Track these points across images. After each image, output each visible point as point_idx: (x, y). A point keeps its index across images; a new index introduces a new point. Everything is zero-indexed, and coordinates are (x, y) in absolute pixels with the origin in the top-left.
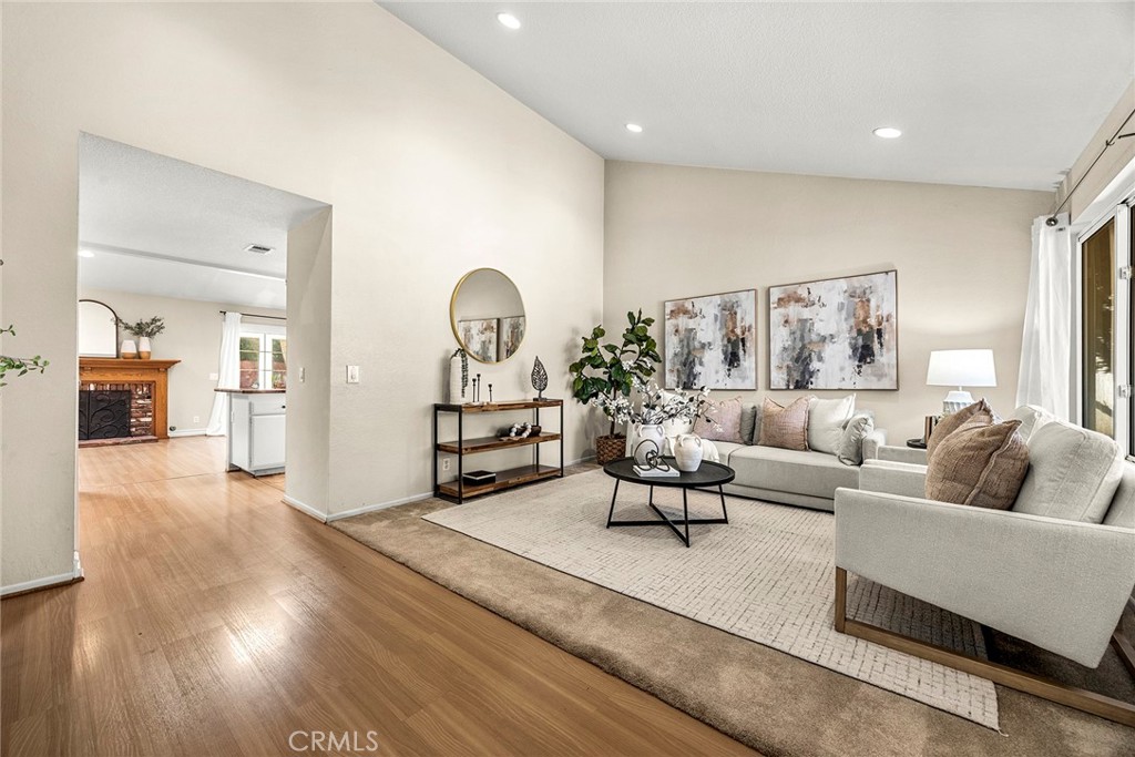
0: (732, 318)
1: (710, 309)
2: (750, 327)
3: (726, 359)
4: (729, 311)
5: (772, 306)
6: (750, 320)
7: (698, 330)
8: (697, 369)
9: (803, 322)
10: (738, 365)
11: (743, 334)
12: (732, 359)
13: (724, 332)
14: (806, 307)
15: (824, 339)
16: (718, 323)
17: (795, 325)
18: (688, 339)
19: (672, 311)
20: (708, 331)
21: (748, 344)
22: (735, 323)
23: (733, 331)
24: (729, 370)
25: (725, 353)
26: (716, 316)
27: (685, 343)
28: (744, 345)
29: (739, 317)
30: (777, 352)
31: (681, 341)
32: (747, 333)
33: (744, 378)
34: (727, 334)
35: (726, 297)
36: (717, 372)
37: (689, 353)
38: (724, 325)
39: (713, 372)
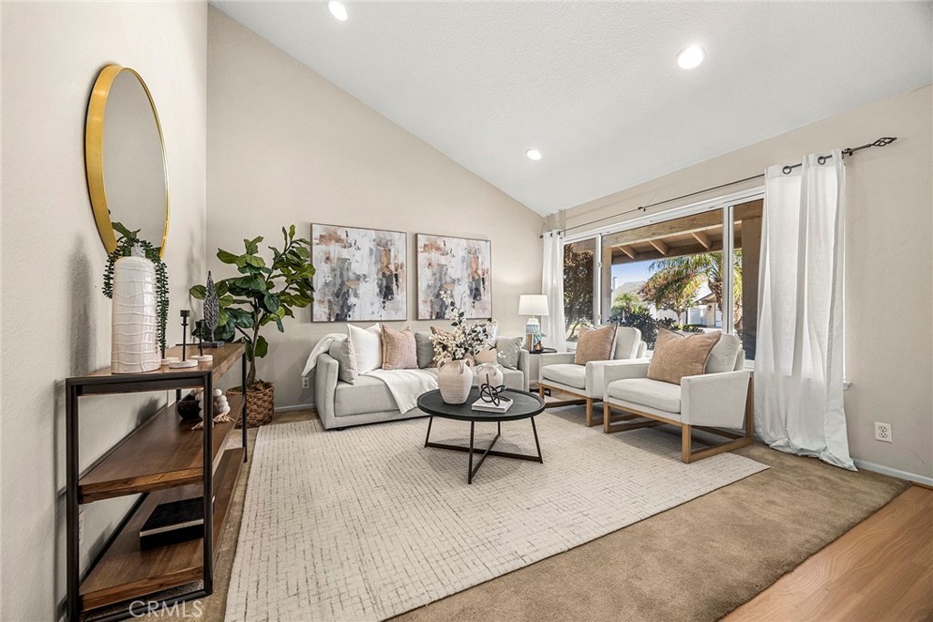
0: (386, 254)
1: (366, 242)
2: (402, 265)
3: (381, 292)
4: (383, 248)
5: (419, 250)
6: (401, 259)
7: (353, 261)
8: (352, 300)
9: (441, 266)
10: (392, 298)
11: (396, 270)
12: (387, 293)
13: (379, 266)
14: (443, 255)
15: (454, 281)
16: (373, 257)
17: (435, 269)
18: (342, 269)
19: (321, 236)
20: (363, 263)
21: (400, 280)
22: (389, 259)
23: (387, 267)
24: (384, 302)
25: (380, 287)
26: (371, 250)
27: (338, 273)
28: (397, 281)
29: (392, 254)
30: (424, 289)
31: (333, 270)
32: (399, 270)
33: (397, 310)
34: (382, 269)
35: (381, 234)
36: (372, 304)
37: (342, 284)
38: (378, 260)
39: (369, 303)
